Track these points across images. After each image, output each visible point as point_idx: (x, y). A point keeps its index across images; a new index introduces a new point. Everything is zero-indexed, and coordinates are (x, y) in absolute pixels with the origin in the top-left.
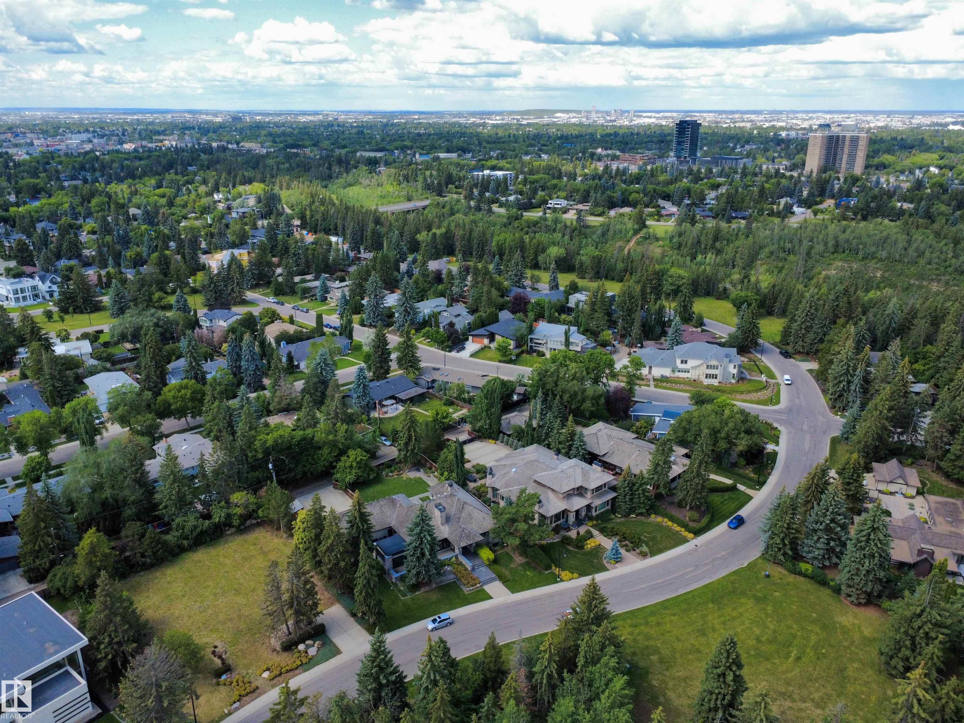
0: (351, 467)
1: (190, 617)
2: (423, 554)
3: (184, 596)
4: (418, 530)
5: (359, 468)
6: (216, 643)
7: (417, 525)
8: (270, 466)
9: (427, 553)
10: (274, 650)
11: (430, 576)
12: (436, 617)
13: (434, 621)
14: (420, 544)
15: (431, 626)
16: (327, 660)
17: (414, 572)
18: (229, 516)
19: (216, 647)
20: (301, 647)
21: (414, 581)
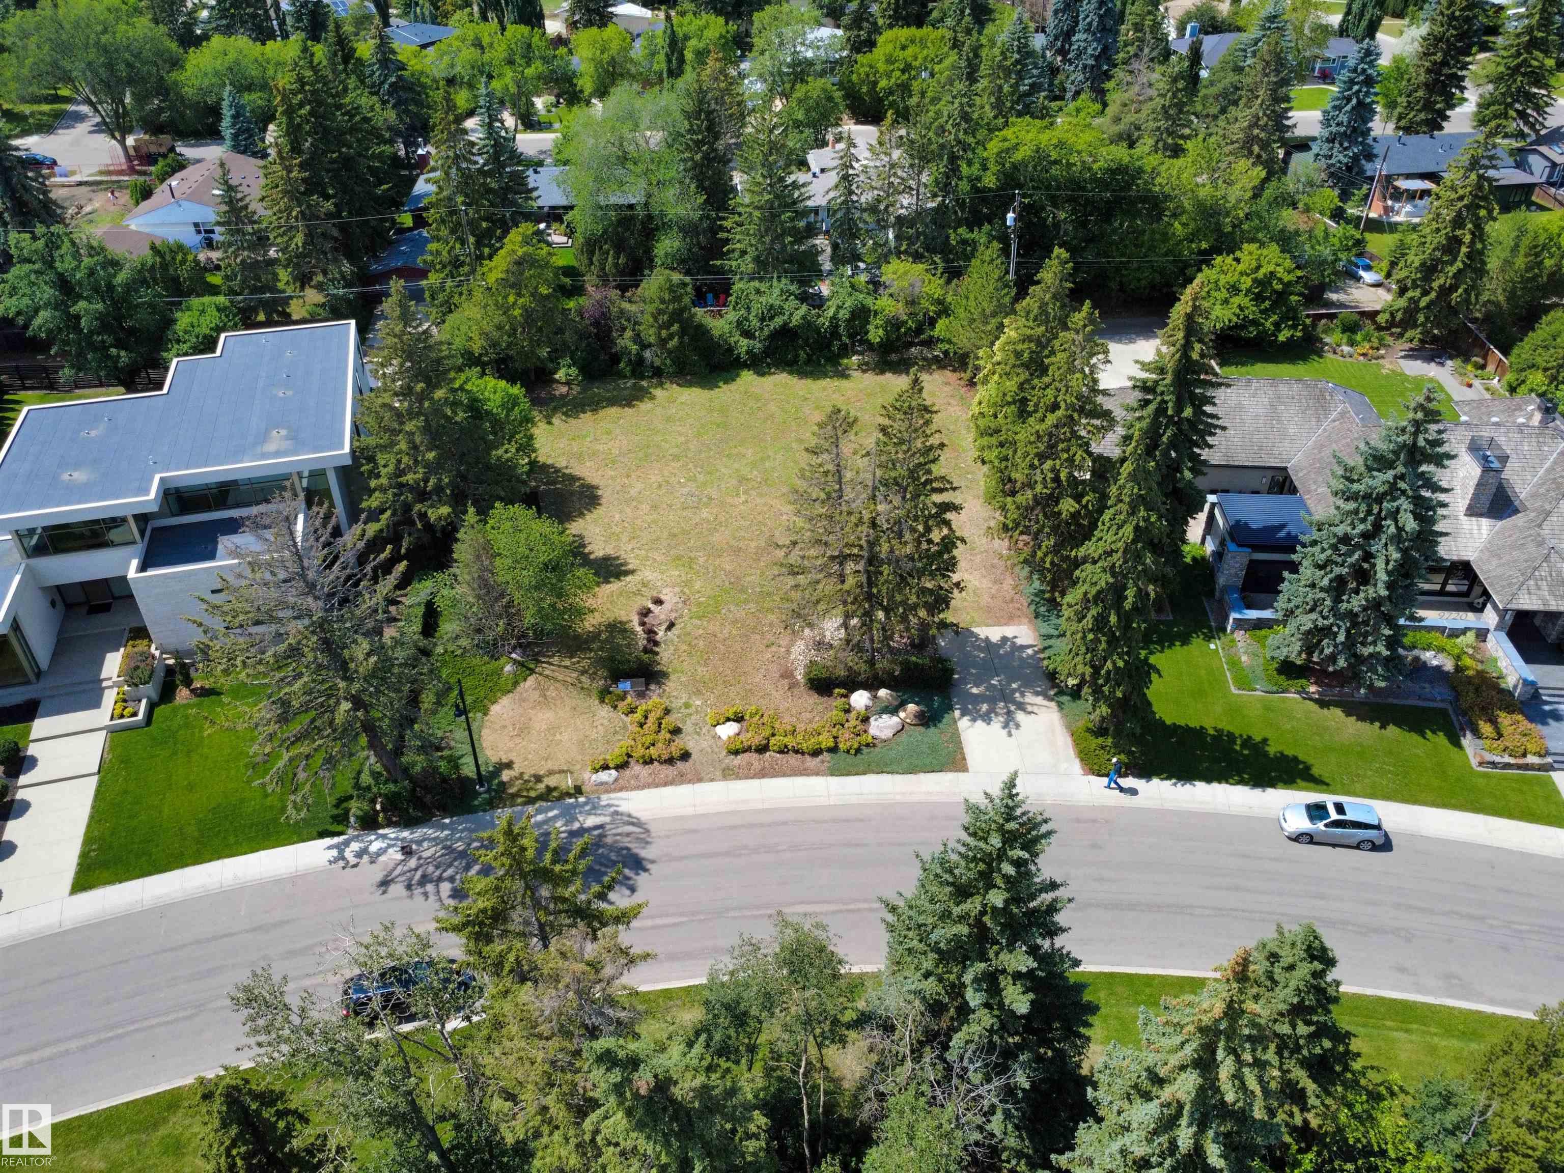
0: (1234, 289)
1: (654, 507)
2: (1363, 576)
3: (676, 458)
4: (1380, 480)
5: (1258, 298)
6: (667, 595)
7: (1379, 462)
8: (1010, 216)
9: (1382, 576)
10: (787, 674)
11: (1360, 660)
12: (1329, 800)
13: (1316, 811)
14: (1367, 536)
15: (1300, 822)
16: (913, 770)
17: (1307, 621)
18: (861, 315)
19: (658, 602)
20: (860, 699)
21: (1294, 651)
